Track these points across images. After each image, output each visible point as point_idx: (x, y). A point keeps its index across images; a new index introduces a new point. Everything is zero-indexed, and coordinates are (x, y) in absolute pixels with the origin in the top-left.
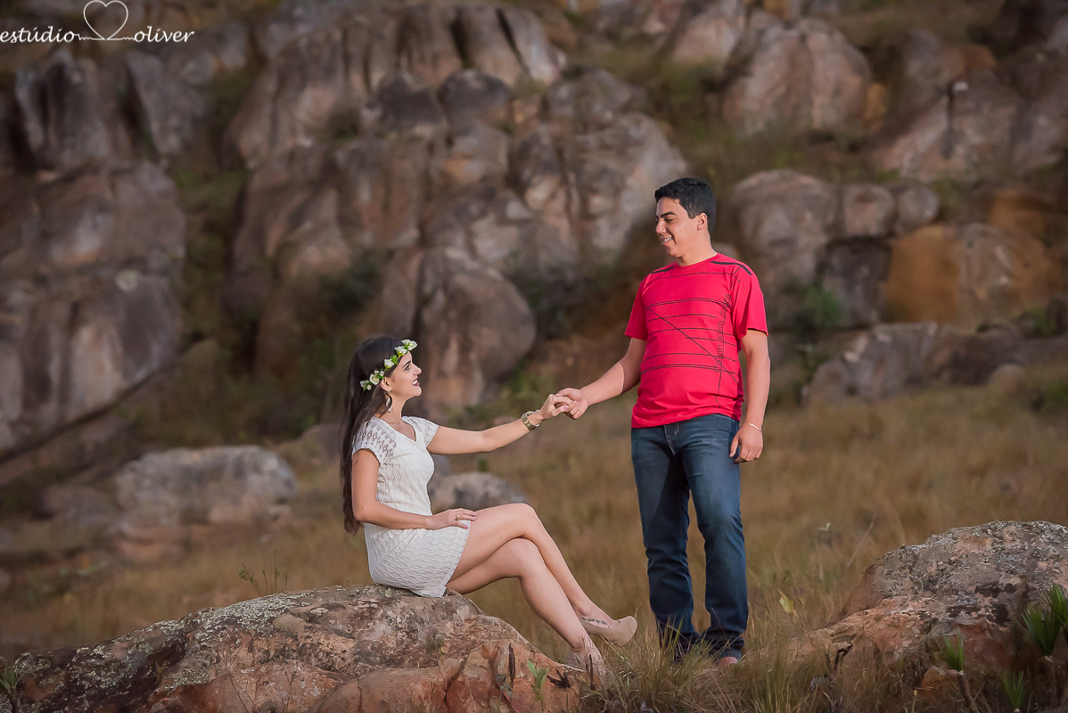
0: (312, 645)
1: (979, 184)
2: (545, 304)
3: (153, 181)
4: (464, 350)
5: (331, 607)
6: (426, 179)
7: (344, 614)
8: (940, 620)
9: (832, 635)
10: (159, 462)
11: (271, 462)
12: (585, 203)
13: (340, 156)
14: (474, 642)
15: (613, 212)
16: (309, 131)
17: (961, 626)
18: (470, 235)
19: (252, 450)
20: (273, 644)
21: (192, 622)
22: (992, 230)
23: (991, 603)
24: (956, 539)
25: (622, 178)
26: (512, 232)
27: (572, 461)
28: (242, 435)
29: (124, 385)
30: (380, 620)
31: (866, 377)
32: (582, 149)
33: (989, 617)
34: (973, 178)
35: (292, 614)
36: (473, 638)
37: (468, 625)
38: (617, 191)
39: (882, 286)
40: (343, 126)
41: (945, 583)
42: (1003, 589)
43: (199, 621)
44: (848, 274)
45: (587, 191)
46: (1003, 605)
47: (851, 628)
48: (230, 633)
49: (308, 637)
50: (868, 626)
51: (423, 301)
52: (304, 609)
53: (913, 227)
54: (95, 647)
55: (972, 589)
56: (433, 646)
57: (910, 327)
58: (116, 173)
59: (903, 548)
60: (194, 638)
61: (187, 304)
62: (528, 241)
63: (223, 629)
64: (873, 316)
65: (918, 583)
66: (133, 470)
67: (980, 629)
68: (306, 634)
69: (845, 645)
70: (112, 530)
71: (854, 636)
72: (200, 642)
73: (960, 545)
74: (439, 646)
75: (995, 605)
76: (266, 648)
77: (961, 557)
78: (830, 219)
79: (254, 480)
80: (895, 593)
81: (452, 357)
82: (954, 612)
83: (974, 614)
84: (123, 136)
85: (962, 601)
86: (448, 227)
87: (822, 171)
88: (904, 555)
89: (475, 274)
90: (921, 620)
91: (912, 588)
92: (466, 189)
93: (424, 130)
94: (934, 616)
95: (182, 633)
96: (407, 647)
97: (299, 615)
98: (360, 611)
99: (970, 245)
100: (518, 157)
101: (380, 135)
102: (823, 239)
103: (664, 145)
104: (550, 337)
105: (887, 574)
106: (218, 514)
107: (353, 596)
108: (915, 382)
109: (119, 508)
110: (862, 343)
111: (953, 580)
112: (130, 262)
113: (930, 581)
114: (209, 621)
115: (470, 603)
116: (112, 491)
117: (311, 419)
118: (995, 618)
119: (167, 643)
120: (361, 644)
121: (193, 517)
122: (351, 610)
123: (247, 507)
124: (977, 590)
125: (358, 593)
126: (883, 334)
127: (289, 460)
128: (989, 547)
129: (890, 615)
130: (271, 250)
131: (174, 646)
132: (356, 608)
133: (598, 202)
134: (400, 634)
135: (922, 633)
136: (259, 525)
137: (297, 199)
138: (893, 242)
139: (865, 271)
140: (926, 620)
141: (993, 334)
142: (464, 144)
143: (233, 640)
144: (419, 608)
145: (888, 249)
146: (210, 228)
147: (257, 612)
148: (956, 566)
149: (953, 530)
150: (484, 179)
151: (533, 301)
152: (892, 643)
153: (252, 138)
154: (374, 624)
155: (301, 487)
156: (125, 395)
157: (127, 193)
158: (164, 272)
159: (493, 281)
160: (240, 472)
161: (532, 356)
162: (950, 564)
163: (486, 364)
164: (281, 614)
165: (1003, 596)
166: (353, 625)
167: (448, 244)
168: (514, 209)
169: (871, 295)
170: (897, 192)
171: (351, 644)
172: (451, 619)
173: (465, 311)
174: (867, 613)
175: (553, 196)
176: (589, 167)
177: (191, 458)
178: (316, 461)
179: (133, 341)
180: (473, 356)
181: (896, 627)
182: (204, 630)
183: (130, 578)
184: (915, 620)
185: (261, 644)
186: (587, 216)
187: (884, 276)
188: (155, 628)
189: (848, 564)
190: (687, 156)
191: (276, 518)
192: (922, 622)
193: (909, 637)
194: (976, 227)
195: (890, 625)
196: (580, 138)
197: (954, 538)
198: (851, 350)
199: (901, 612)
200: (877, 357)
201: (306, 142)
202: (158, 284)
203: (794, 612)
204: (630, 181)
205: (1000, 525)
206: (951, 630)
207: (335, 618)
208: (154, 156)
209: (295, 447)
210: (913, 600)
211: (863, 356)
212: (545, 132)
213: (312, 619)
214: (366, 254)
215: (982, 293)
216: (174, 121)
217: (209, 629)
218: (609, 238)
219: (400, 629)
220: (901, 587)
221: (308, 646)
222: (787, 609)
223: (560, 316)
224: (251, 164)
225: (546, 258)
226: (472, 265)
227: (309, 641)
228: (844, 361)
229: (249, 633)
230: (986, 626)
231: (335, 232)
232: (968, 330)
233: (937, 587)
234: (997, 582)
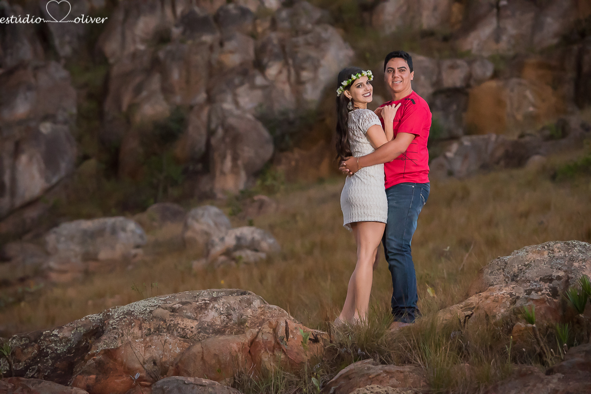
0: (174, 324)
1: (515, 57)
2: (278, 132)
3: (57, 72)
4: (235, 159)
5: (183, 304)
6: (209, 65)
7: (191, 307)
8: (521, 297)
9: (462, 308)
10: (68, 228)
11: (131, 225)
12: (298, 75)
13: (161, 55)
14: (264, 319)
15: (315, 79)
16: (143, 41)
17: (533, 300)
18: (235, 96)
19: (120, 219)
20: (152, 325)
21: (107, 314)
22: (524, 81)
23: (549, 286)
24: (528, 252)
25: (319, 61)
26: (258, 93)
27: (298, 218)
28: (114, 211)
29: (46, 185)
30: (211, 309)
31: (458, 166)
32: (296, 45)
33: (548, 294)
34: (511, 53)
35: (162, 308)
36: (263, 317)
37: (260, 310)
38: (316, 68)
39: (464, 115)
40: (162, 38)
41: (523, 277)
42: (555, 278)
43: (111, 314)
44: (445, 109)
45: (299, 69)
46: (555, 287)
47: (472, 304)
48: (128, 320)
49: (172, 320)
50: (481, 302)
51: (211, 133)
52: (168, 305)
53: (480, 82)
54: (53, 330)
55: (538, 279)
56: (241, 323)
57: (481, 137)
58: (36, 68)
59: (498, 258)
60: (108, 323)
61: (79, 139)
62: (268, 97)
63: (124, 318)
64: (460, 132)
65: (507, 277)
66: (55, 232)
67: (542, 301)
68: (171, 319)
69: (469, 313)
70: (45, 266)
71: (474, 307)
72: (112, 325)
73: (530, 255)
74: (245, 323)
75: (551, 287)
76: (149, 327)
77: (531, 262)
78: (434, 78)
79: (122, 235)
80: (495, 283)
81: (228, 163)
82: (529, 292)
83: (540, 293)
84: (40, 48)
85: (533, 286)
86: (223, 91)
87: (429, 53)
88: (499, 262)
89: (240, 117)
90: (511, 297)
91: (504, 280)
92: (232, 70)
93: (207, 38)
94: (517, 295)
95: (102, 321)
96: (227, 324)
97: (166, 309)
98: (200, 305)
99: (512, 90)
100: (260, 51)
101: (183, 42)
102: (430, 90)
103: (341, 41)
104: (282, 150)
105: (491, 273)
106: (103, 255)
107: (195, 297)
108: (485, 167)
109: (48, 254)
110: (455, 147)
111: (527, 275)
112: (46, 118)
113: (514, 276)
114: (116, 314)
115: (260, 298)
116: (43, 245)
117: (152, 200)
118: (551, 295)
119: (93, 327)
120: (201, 323)
121: (89, 257)
122: (195, 304)
123: (119, 250)
124: (541, 279)
125: (198, 295)
126: (466, 141)
127: (140, 223)
128: (546, 256)
129: (493, 295)
130: (124, 107)
131: (97, 328)
132: (198, 303)
133: (305, 75)
134: (222, 317)
135: (511, 304)
136: (126, 260)
137: (137, 80)
138: (469, 90)
139: (454, 107)
140: (513, 297)
141: (527, 139)
142: (229, 45)
143: (130, 323)
144: (232, 302)
145: (467, 94)
146: (91, 96)
147: (143, 307)
148: (529, 267)
149: (526, 247)
150: (242, 64)
151: (271, 130)
152: (494, 311)
153: (111, 47)
154: (208, 312)
155: (149, 238)
156: (47, 191)
157: (43, 79)
158: (65, 122)
159: (249, 120)
160: (114, 231)
161: (272, 161)
162: (525, 266)
163: (247, 167)
164: (156, 308)
165: (555, 282)
166: (196, 313)
167: (223, 101)
168: (259, 80)
169: (459, 120)
170: (470, 63)
171: (196, 323)
172: (250, 308)
173: (235, 138)
174: (480, 295)
175: (280, 72)
176: (300, 56)
177: (87, 225)
178: (155, 224)
179: (50, 161)
180: (240, 162)
181: (497, 302)
182: (114, 319)
183: (57, 292)
184: (507, 297)
185: (146, 325)
186: (300, 82)
187: (465, 109)
188: (86, 318)
189: (460, 269)
190: (354, 47)
191: (135, 256)
192: (511, 299)
193: (504, 307)
194: (514, 80)
195: (493, 301)
196: (294, 39)
197: (527, 252)
198: (450, 151)
199: (500, 293)
200: (464, 154)
201: (142, 47)
202: (63, 129)
203: (435, 296)
204: (323, 62)
205: (552, 243)
206: (527, 302)
207: (186, 309)
208: (57, 58)
209: (144, 217)
210: (505, 286)
211: (456, 154)
212: (274, 37)
213: (173, 310)
214: (178, 108)
215: (519, 117)
216: (67, 38)
217: (117, 318)
218: (312, 94)
219: (222, 314)
220: (498, 280)
221: (172, 325)
222: (431, 295)
223: (287, 138)
224: (111, 61)
225: (277, 107)
226: (237, 112)
227: (172, 322)
228: (445, 157)
229: (139, 320)
230: (546, 299)
231: (161, 97)
232: (513, 137)
233: (519, 279)
234: (552, 275)
